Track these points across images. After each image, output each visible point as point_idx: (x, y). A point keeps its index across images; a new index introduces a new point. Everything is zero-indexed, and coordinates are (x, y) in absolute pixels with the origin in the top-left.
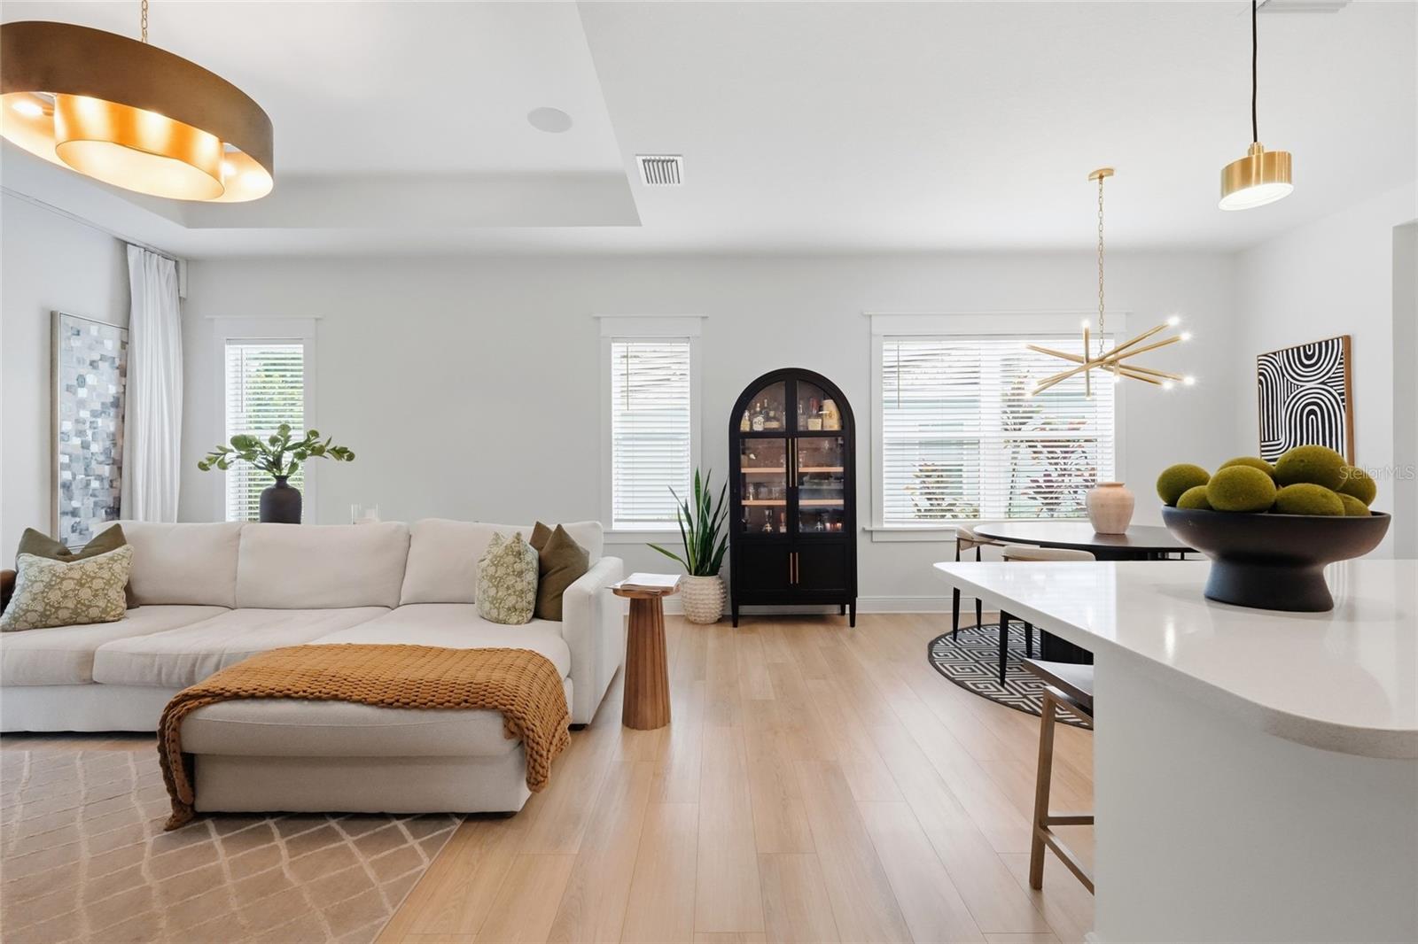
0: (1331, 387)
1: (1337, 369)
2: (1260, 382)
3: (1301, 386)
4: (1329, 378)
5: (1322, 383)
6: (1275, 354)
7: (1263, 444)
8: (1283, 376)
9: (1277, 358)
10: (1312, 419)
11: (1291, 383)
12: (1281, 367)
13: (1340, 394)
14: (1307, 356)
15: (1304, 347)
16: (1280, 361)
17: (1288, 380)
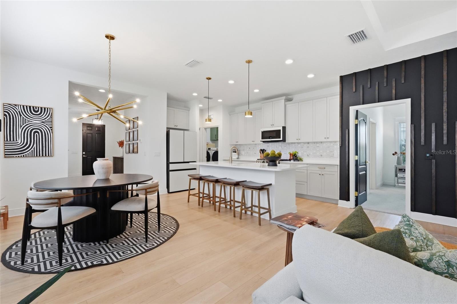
0: (47, 124)
1: (49, 118)
2: (5, 115)
3: (31, 121)
4: (45, 121)
5: (42, 122)
6: (16, 105)
7: (5, 142)
8: (21, 115)
9: (17, 107)
10: (37, 135)
11: (25, 119)
12: (19, 112)
13: (50, 128)
14: (35, 111)
15: (33, 107)
16: (19, 109)
17: (23, 118)
